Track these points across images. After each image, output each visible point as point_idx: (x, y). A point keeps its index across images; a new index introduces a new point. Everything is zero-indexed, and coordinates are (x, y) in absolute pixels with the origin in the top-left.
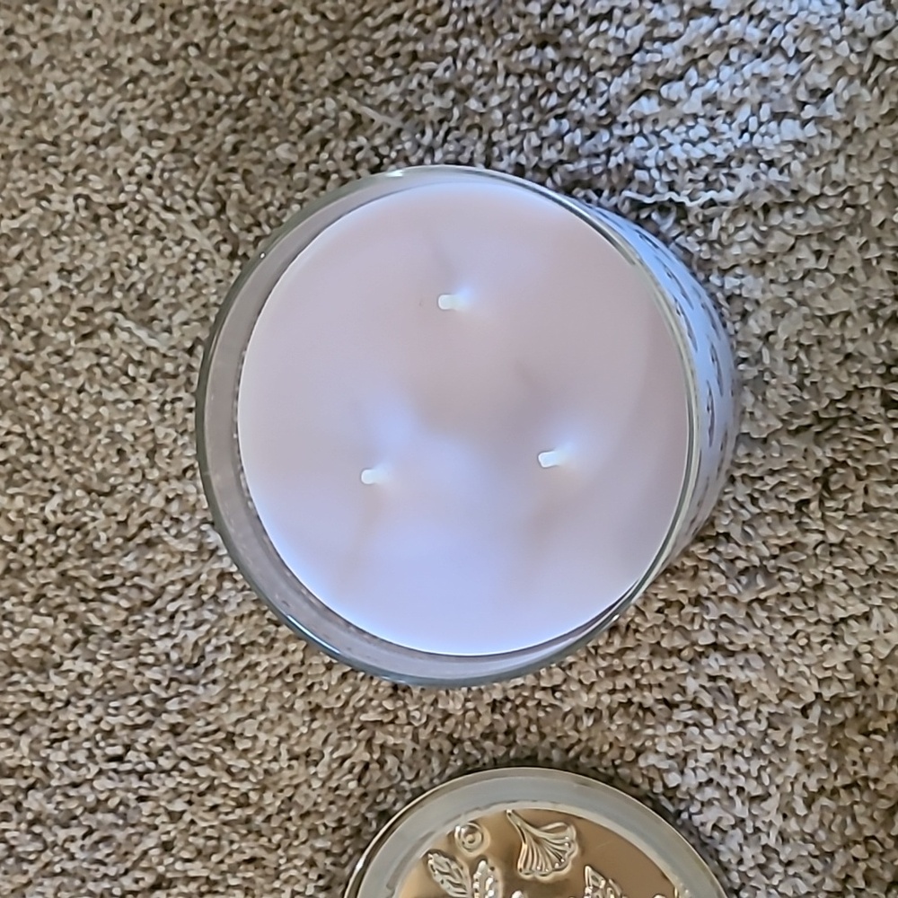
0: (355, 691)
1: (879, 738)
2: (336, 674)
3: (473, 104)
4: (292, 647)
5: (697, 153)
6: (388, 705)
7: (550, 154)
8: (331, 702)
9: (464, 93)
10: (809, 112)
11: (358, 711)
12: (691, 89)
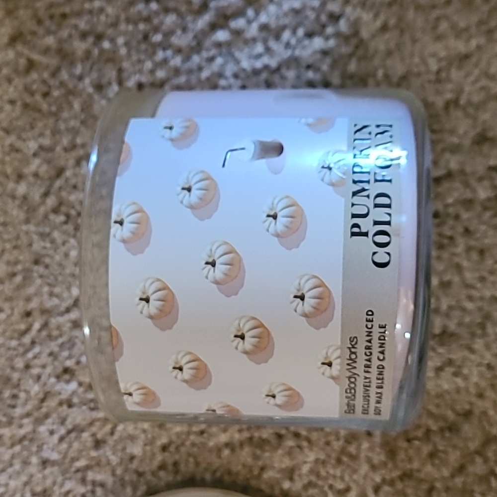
0: (70, 447)
1: (417, 443)
2: (56, 437)
3: (106, 45)
4: (26, 421)
5: (258, 64)
6: (94, 454)
7: (161, 74)
8: (55, 456)
9: (99, 38)
10: (330, 30)
11: (74, 460)
12: (249, 22)
